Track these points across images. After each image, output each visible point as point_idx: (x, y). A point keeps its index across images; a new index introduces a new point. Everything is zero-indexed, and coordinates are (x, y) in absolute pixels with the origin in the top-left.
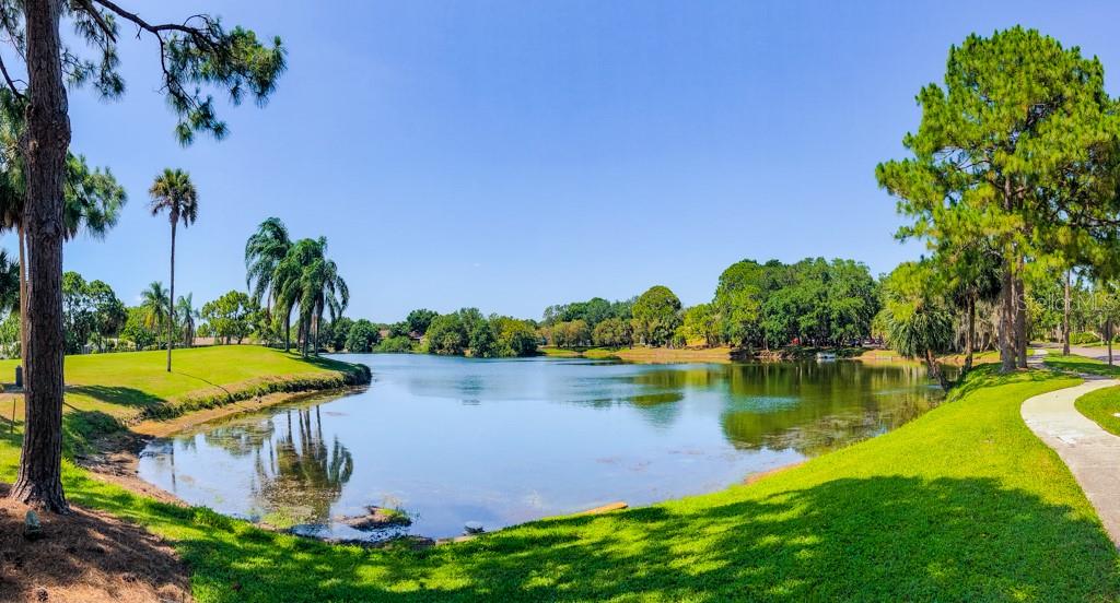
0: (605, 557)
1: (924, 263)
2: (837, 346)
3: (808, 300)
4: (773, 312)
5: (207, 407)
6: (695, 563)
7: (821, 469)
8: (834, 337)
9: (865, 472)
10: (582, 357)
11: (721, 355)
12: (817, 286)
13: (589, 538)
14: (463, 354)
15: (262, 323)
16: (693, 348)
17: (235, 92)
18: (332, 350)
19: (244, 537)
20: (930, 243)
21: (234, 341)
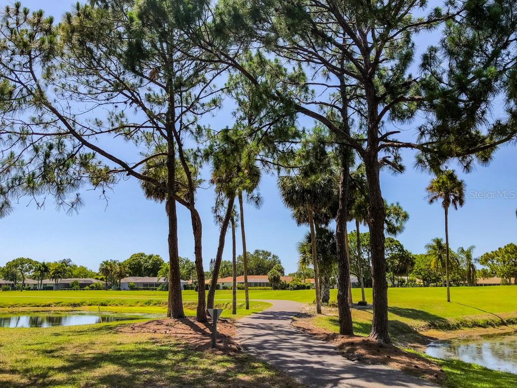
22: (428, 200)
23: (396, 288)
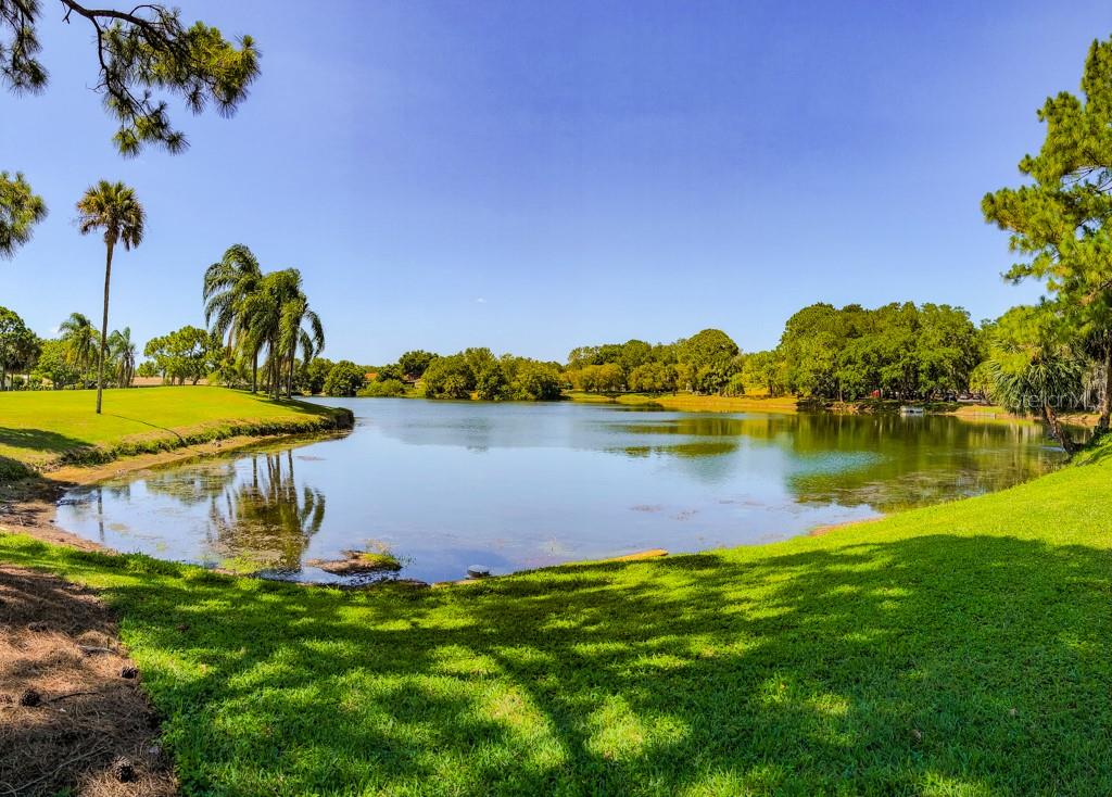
0: (640, 602)
1: (1045, 305)
2: (926, 400)
3: (892, 349)
4: (850, 361)
5: (148, 451)
6: (752, 609)
7: (907, 524)
8: (923, 390)
9: (964, 530)
10: (614, 402)
11: (786, 406)
12: (905, 334)
13: (620, 583)
14: (468, 398)
15: (224, 363)
16: (752, 397)
17: (194, 98)
18: (308, 393)
19: (193, 582)
20: (1053, 284)
21: (188, 381)
22: (80, 226)
23: (8, 393)
